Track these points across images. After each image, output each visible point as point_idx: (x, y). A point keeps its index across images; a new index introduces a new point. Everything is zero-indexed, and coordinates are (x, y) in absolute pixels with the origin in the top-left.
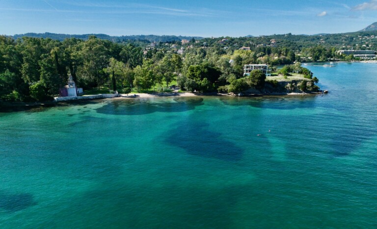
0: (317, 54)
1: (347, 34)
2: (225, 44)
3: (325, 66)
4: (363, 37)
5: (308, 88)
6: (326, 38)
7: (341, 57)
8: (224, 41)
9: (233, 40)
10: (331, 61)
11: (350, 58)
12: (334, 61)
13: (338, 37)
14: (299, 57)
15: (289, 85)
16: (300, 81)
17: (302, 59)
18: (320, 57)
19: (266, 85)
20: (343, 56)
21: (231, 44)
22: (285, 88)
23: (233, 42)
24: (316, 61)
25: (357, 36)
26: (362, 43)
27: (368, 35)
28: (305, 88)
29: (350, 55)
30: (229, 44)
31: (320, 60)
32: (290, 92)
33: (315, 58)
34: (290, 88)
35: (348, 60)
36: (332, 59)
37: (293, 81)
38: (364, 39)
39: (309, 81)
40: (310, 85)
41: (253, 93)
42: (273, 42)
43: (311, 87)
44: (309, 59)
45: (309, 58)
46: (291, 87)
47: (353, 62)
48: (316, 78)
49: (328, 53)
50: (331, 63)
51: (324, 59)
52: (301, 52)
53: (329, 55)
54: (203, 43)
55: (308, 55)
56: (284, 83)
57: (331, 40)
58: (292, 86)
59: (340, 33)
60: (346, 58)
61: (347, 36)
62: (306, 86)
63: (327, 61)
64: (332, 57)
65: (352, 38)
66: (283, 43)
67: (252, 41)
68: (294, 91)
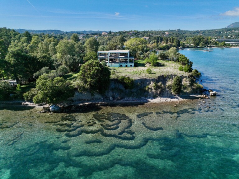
0: (197, 41)
1: (217, 29)
2: (132, 35)
3: (204, 51)
4: (227, 31)
5: (185, 88)
6: (203, 32)
7: (216, 44)
8: (132, 33)
9: (138, 32)
10: (208, 46)
11: (223, 44)
12: (210, 47)
13: (211, 32)
14: (184, 43)
15: (152, 85)
16: (171, 77)
17: (186, 45)
18: (200, 44)
19: (113, 85)
20: (217, 43)
21: (136, 35)
22: (145, 91)
23: (138, 34)
24: (197, 47)
25: (223, 31)
26: (227, 35)
27: (230, 30)
28: (179, 90)
29: (223, 42)
30: (135, 35)
31: (200, 46)
32: (154, 97)
33: (196, 44)
34: (154, 91)
35: (221, 46)
36: (209, 45)
37: (159, 77)
38: (228, 32)
39: (186, 77)
40: (188, 83)
41: (88, 101)
42: (167, 34)
43: (189, 86)
44: (191, 46)
45: (191, 44)
46: (156, 89)
47: (225, 47)
48: (197, 71)
49: (205, 41)
50: (209, 48)
51: (203, 45)
52: (186, 41)
53: (207, 43)
54: (116, 34)
55: (191, 42)
56: (144, 82)
57: (206, 33)
58: (157, 87)
59: (212, 29)
60: (219, 44)
61: (217, 31)
62: (182, 85)
63: (205, 46)
64: (209, 44)
65: (220, 32)
66: (174, 34)
67: (152, 33)
68: (162, 95)
